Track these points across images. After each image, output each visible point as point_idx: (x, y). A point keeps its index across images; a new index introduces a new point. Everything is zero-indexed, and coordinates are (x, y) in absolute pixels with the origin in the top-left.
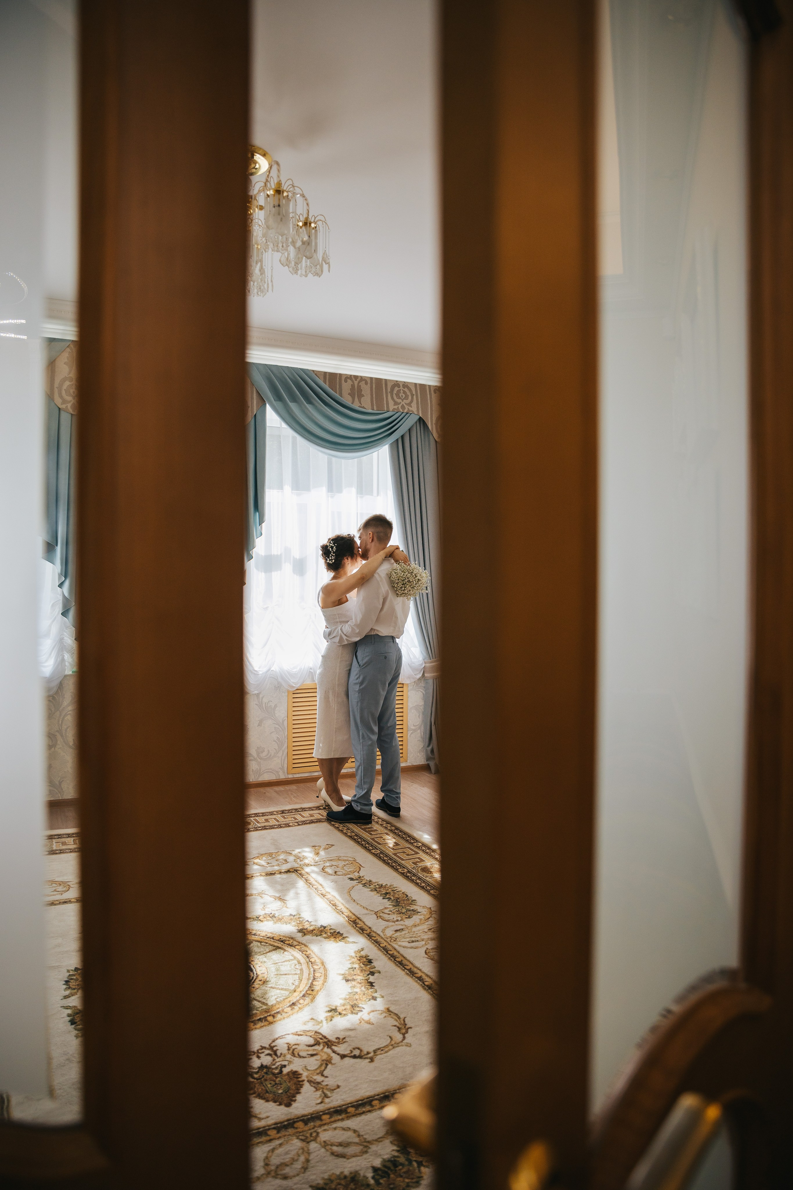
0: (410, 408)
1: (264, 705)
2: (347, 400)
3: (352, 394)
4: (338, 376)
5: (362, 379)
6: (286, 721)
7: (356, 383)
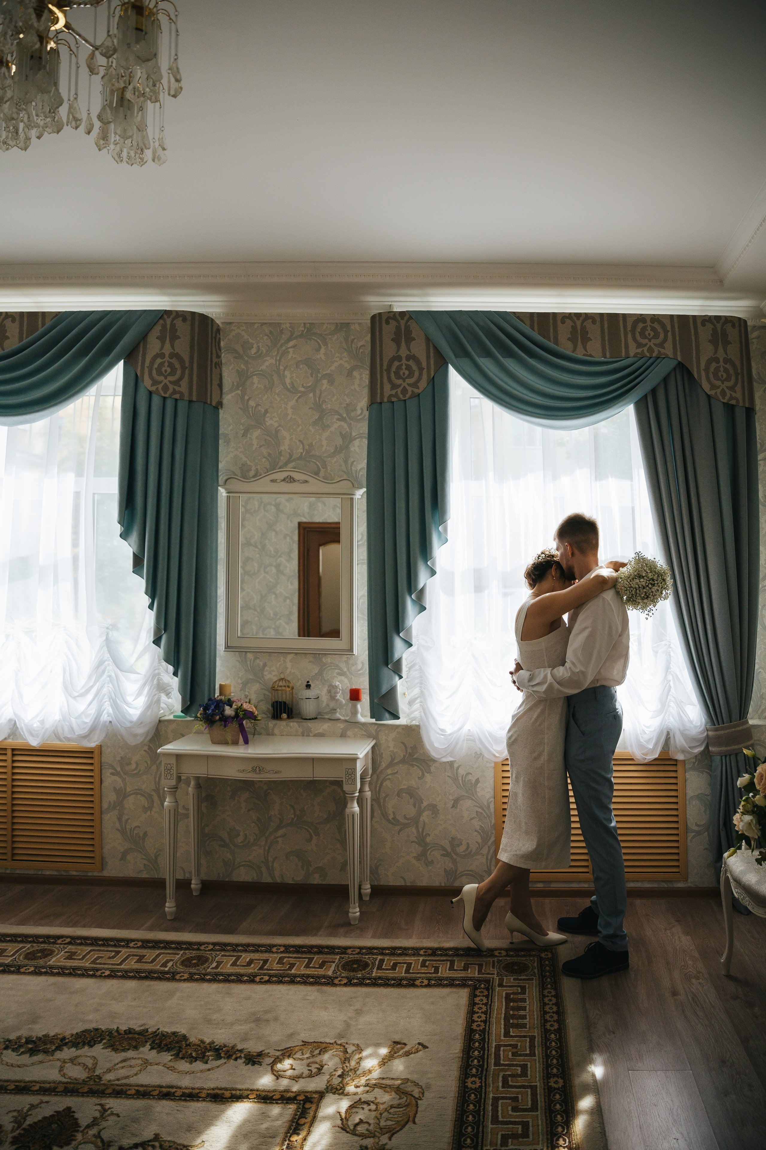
0: (662, 351)
1: (460, 778)
2: (565, 347)
3: (573, 339)
4: (551, 316)
5: (587, 317)
6: (492, 803)
7: (578, 323)
